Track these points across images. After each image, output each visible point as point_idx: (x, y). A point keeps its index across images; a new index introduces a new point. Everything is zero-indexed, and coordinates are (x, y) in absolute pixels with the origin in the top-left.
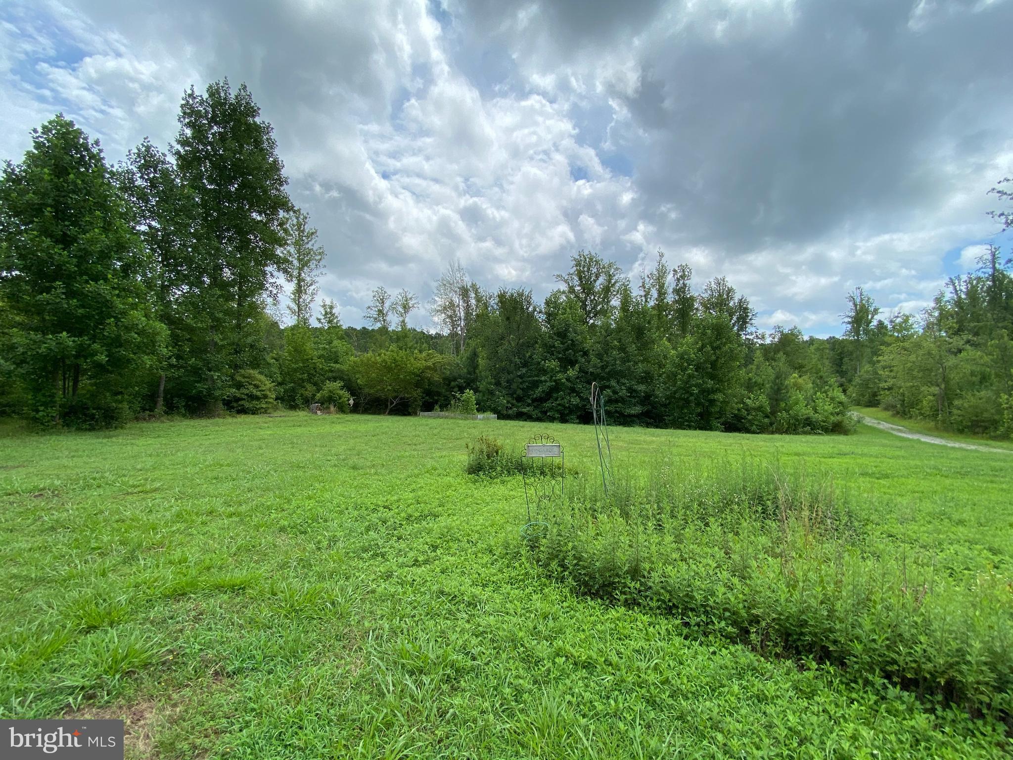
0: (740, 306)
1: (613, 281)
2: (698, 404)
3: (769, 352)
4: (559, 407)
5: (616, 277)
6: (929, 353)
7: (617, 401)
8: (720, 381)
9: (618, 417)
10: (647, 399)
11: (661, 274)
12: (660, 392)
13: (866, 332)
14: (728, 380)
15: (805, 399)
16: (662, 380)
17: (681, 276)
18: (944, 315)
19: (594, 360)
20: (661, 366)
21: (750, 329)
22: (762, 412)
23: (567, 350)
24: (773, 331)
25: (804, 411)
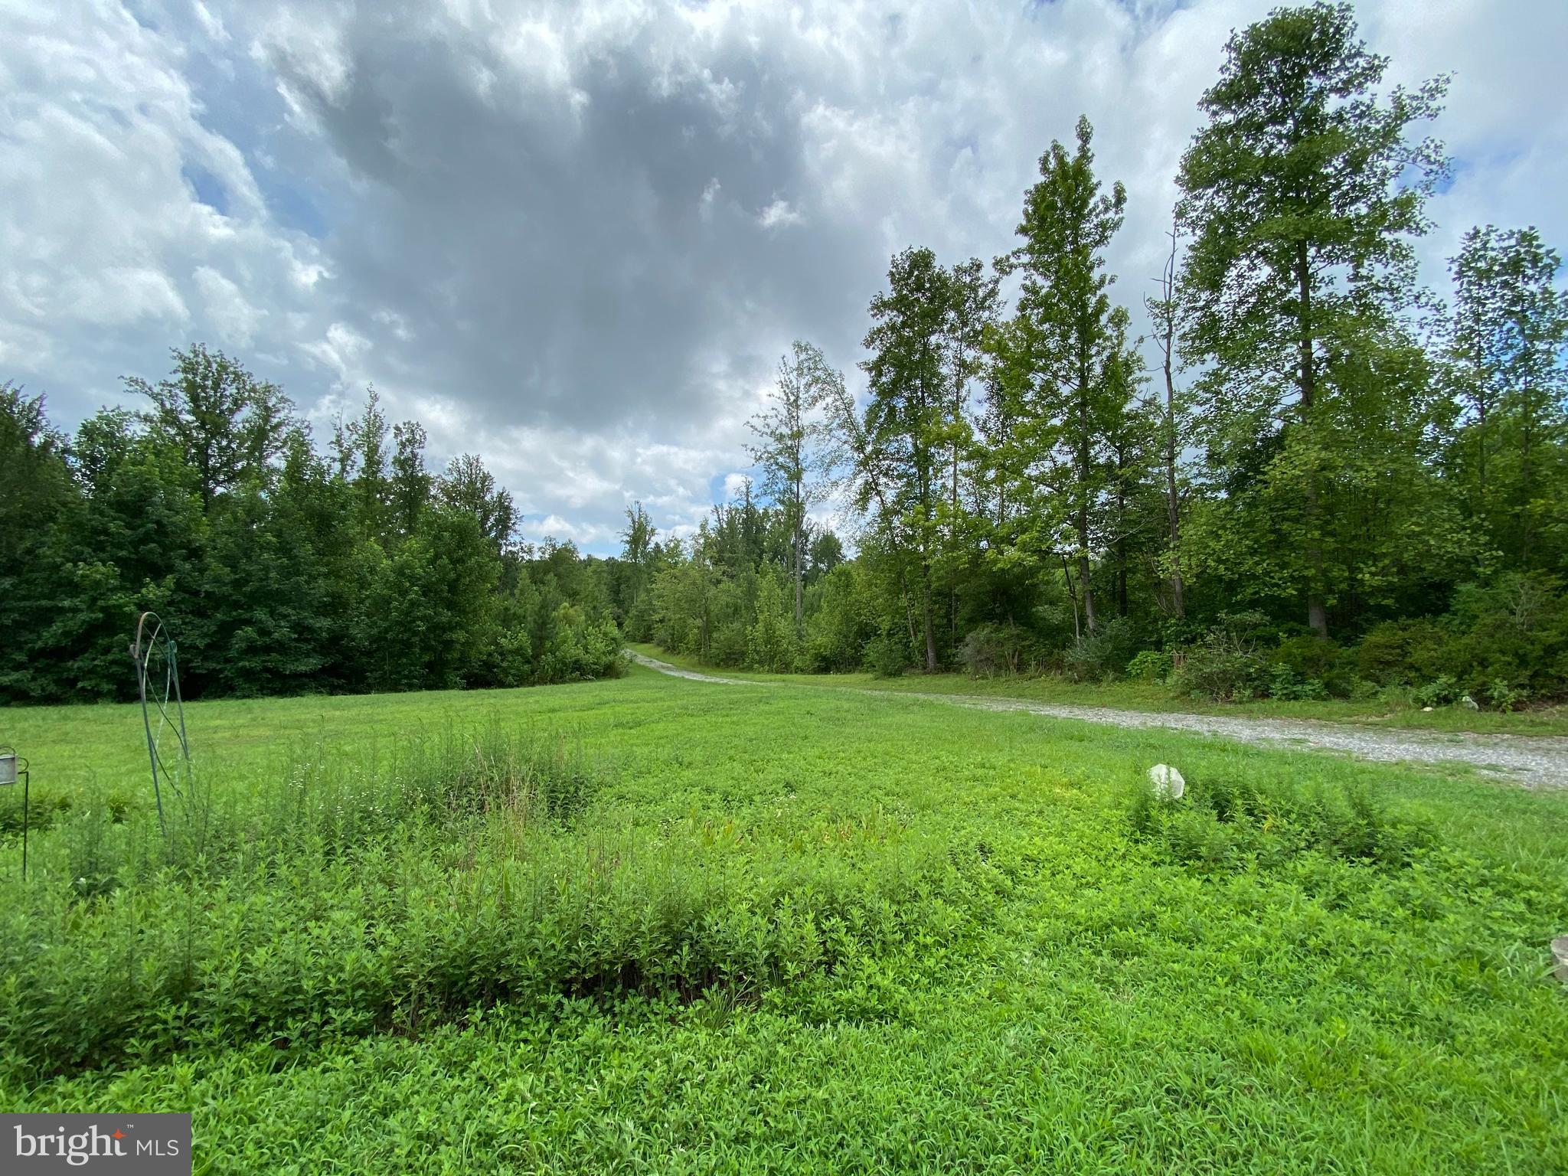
0: (501, 504)
1: (275, 421)
2: (426, 648)
3: (539, 571)
4: (114, 669)
5: (282, 415)
6: (694, 583)
7: (267, 649)
8: (463, 612)
9: (269, 681)
10: (334, 643)
11: (373, 430)
12: (360, 631)
13: (644, 555)
14: (475, 610)
15: (576, 634)
16: (363, 609)
17: (408, 440)
18: (708, 545)
19: (215, 566)
20: (363, 584)
21: (513, 538)
22: (522, 655)
23: (145, 539)
24: (543, 544)
25: (572, 651)
